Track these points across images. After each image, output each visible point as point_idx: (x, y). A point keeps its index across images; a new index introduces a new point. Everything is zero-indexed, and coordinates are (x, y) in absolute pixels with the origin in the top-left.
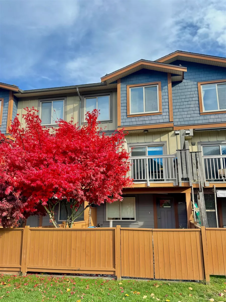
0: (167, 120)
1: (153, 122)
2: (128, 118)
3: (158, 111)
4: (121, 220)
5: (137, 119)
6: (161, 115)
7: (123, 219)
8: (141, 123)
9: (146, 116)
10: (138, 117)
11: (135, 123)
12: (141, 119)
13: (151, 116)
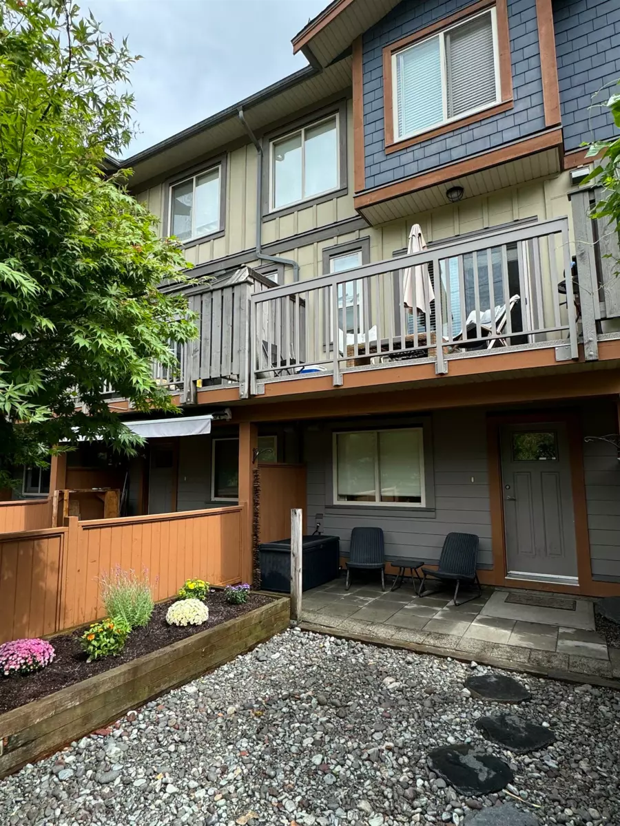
0: (537, 125)
1: (479, 146)
2: (389, 157)
3: (498, 101)
4: (377, 503)
5: (419, 153)
6: (507, 114)
7: (382, 499)
8: (433, 161)
9: (451, 134)
10: (423, 145)
11: (413, 168)
12: (434, 148)
13: (471, 127)
